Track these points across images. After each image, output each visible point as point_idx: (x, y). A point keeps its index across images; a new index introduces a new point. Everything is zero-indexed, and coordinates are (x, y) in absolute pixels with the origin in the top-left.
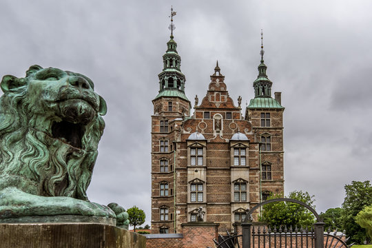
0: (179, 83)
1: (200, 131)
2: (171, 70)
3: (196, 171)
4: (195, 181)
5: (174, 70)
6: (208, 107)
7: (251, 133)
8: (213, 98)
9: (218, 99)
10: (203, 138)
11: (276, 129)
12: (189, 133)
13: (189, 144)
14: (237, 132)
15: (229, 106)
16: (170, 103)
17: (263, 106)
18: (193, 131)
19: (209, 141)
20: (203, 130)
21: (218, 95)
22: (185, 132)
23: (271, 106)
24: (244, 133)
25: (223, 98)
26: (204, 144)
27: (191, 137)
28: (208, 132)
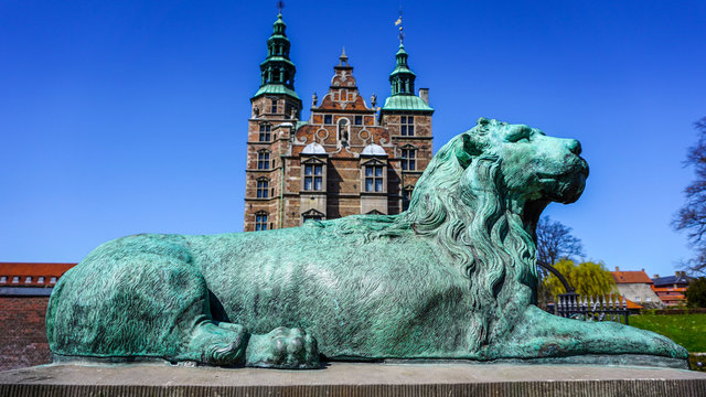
0: (287, 76)
1: (317, 142)
2: (277, 59)
3: (313, 198)
4: (311, 214)
5: (281, 59)
6: (331, 108)
7: (390, 145)
8: (336, 96)
9: (343, 98)
10: (323, 151)
11: (423, 139)
12: (303, 143)
13: (303, 159)
14: (369, 143)
15: (358, 107)
16: (274, 102)
17: (404, 108)
18: (309, 141)
19: (330, 156)
20: (322, 140)
21: (344, 93)
22: (297, 142)
23: (415, 108)
24: (379, 144)
25: (351, 96)
26: (325, 160)
27: (306, 151)
28: (329, 143)
